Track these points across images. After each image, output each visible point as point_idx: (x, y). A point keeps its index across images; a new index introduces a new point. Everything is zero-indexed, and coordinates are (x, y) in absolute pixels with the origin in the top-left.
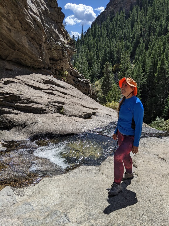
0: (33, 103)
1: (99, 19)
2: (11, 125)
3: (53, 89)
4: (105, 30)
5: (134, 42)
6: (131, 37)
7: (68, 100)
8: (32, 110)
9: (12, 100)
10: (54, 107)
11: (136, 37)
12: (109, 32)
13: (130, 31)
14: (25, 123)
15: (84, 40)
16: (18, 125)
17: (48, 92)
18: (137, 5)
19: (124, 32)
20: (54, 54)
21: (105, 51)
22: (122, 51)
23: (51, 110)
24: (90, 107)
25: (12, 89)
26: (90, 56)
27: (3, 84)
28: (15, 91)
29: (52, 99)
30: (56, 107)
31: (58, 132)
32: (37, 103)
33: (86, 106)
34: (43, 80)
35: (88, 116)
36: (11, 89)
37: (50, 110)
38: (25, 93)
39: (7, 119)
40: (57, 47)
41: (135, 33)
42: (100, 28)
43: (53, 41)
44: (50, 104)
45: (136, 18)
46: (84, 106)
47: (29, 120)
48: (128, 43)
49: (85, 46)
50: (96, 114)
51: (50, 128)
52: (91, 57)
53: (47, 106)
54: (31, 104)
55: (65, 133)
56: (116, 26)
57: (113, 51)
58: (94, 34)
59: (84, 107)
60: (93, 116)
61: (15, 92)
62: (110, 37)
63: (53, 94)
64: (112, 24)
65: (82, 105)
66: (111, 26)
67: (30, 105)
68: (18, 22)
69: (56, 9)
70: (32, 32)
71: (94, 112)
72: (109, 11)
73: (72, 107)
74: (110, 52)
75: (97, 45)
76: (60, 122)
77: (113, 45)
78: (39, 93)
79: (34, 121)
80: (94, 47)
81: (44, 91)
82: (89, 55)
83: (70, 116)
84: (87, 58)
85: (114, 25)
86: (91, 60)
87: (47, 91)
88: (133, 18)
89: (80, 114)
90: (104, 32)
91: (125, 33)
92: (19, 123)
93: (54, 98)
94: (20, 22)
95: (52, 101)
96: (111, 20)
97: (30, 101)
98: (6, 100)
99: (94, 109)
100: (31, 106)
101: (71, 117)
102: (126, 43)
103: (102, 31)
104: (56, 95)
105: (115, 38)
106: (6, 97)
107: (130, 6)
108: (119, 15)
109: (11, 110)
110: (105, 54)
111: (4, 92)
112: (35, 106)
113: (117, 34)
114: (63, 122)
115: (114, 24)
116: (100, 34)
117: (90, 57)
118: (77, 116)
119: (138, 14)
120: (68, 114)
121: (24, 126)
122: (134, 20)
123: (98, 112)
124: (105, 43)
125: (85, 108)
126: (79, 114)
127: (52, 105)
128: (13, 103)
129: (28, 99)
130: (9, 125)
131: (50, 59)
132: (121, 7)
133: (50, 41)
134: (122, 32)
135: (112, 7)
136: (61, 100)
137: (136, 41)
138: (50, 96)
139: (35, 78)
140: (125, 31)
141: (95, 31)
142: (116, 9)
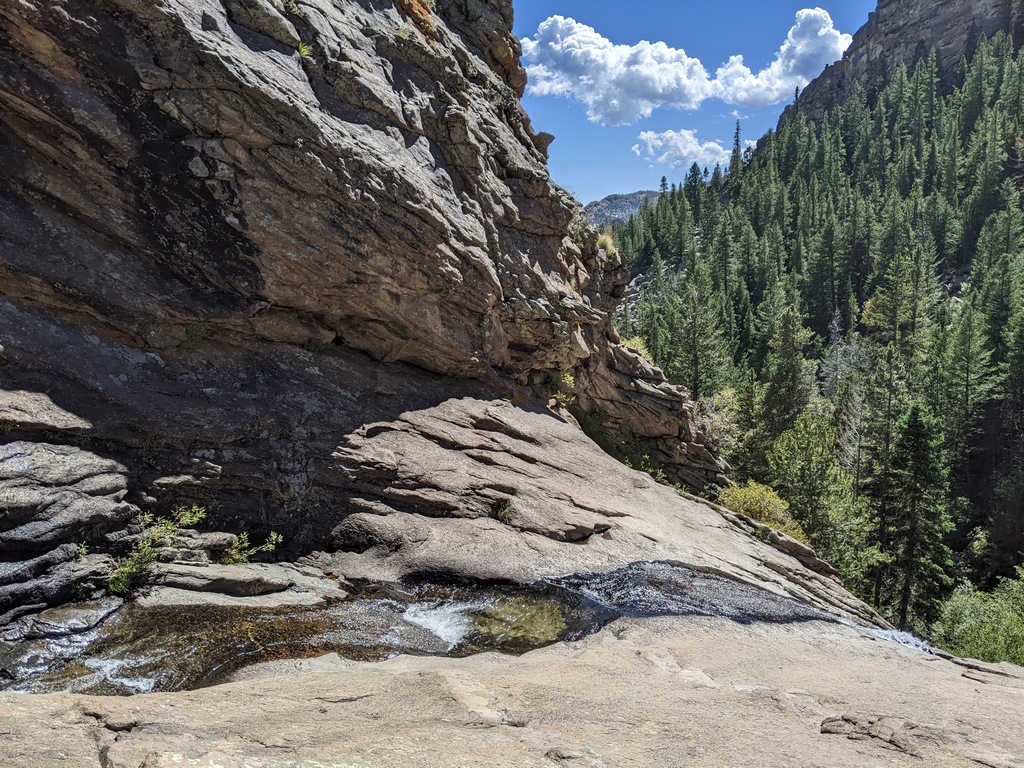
0: (429, 487)
1: (818, 95)
2: (365, 541)
3: (495, 446)
4: (837, 142)
5: (969, 200)
6: (961, 178)
7: (531, 481)
8: (423, 506)
9: (378, 479)
10: (484, 500)
11: (980, 179)
12: (856, 153)
13: (952, 150)
14: (399, 538)
15: (740, 186)
16: (381, 543)
17: (476, 454)
18: (1000, 33)
19: (926, 155)
20: (522, 332)
21: (825, 237)
22: (908, 237)
23: (472, 510)
24: (596, 508)
25: (382, 450)
26: (757, 255)
27: (361, 438)
28: (389, 455)
29: (484, 476)
30: (490, 501)
31: (470, 571)
32: (438, 488)
33: (582, 504)
34: (472, 417)
35: (579, 536)
36: (380, 449)
37: (468, 508)
38: (414, 459)
39: (360, 526)
40: (533, 313)
41: (980, 157)
42: (814, 135)
43: (521, 298)
44: (474, 490)
45: (989, 92)
46: (577, 502)
47: (410, 532)
48: (942, 204)
49: (740, 210)
50: (610, 530)
51: (453, 558)
52: (761, 260)
53: (464, 498)
54: (423, 490)
55: (488, 576)
56: (890, 127)
57: (868, 237)
58: (787, 157)
59: (576, 505)
60: (596, 539)
61: (389, 459)
62: (856, 176)
63: (489, 462)
64: (872, 117)
65: (572, 500)
66: (866, 127)
67: (418, 493)
68: (419, 275)
69: (544, 201)
70: (455, 291)
71: (604, 526)
72: (864, 58)
73: (535, 503)
74: (851, 243)
75: (796, 210)
76: (486, 547)
77: (867, 210)
78: (451, 458)
79: (422, 536)
80: (779, 215)
81: (466, 451)
82: (754, 252)
83: (523, 530)
84: (743, 263)
85: (879, 122)
86: (763, 272)
87: (474, 452)
88: (978, 90)
89: (553, 528)
90: (834, 154)
91: (932, 156)
92: (385, 537)
93: (489, 475)
94: (425, 274)
95: (482, 482)
96: (871, 102)
97: (422, 483)
98: (364, 480)
99: (608, 516)
100: (421, 495)
101: (524, 534)
102: (934, 202)
103: (821, 148)
104: (497, 464)
105: (882, 178)
106: (365, 472)
107: (965, 37)
108: (910, 75)
109: (372, 503)
110: (827, 247)
111: (362, 460)
112: (432, 496)
113: (891, 160)
114: (495, 545)
115: (881, 117)
116: (812, 158)
117: (757, 259)
118: (543, 534)
119: (1001, 72)
120: (518, 524)
121: (396, 546)
122: (981, 97)
123: (618, 527)
124: (835, 201)
125: (578, 510)
126: (549, 527)
127: (478, 494)
128: (379, 485)
129: (416, 478)
130: (362, 539)
131: (512, 346)
132: (922, 42)
133: (513, 302)
134: (919, 154)
135: (880, 43)
136: (508, 479)
137: (984, 194)
138: (479, 468)
139: (450, 413)
140: (933, 148)
141: (793, 147)
142: (897, 50)
